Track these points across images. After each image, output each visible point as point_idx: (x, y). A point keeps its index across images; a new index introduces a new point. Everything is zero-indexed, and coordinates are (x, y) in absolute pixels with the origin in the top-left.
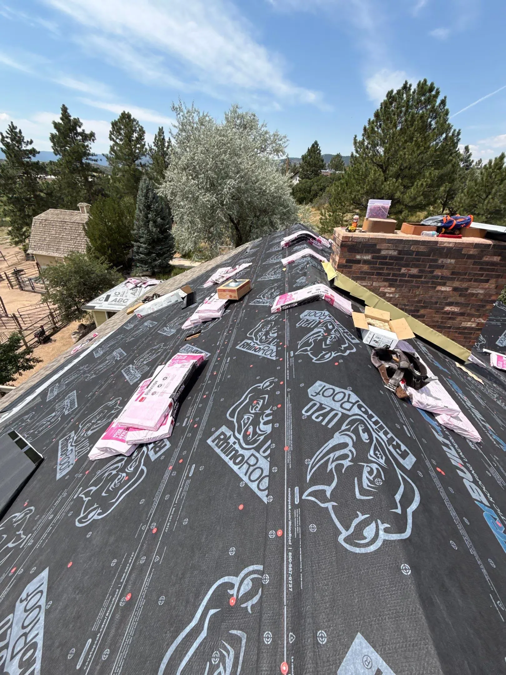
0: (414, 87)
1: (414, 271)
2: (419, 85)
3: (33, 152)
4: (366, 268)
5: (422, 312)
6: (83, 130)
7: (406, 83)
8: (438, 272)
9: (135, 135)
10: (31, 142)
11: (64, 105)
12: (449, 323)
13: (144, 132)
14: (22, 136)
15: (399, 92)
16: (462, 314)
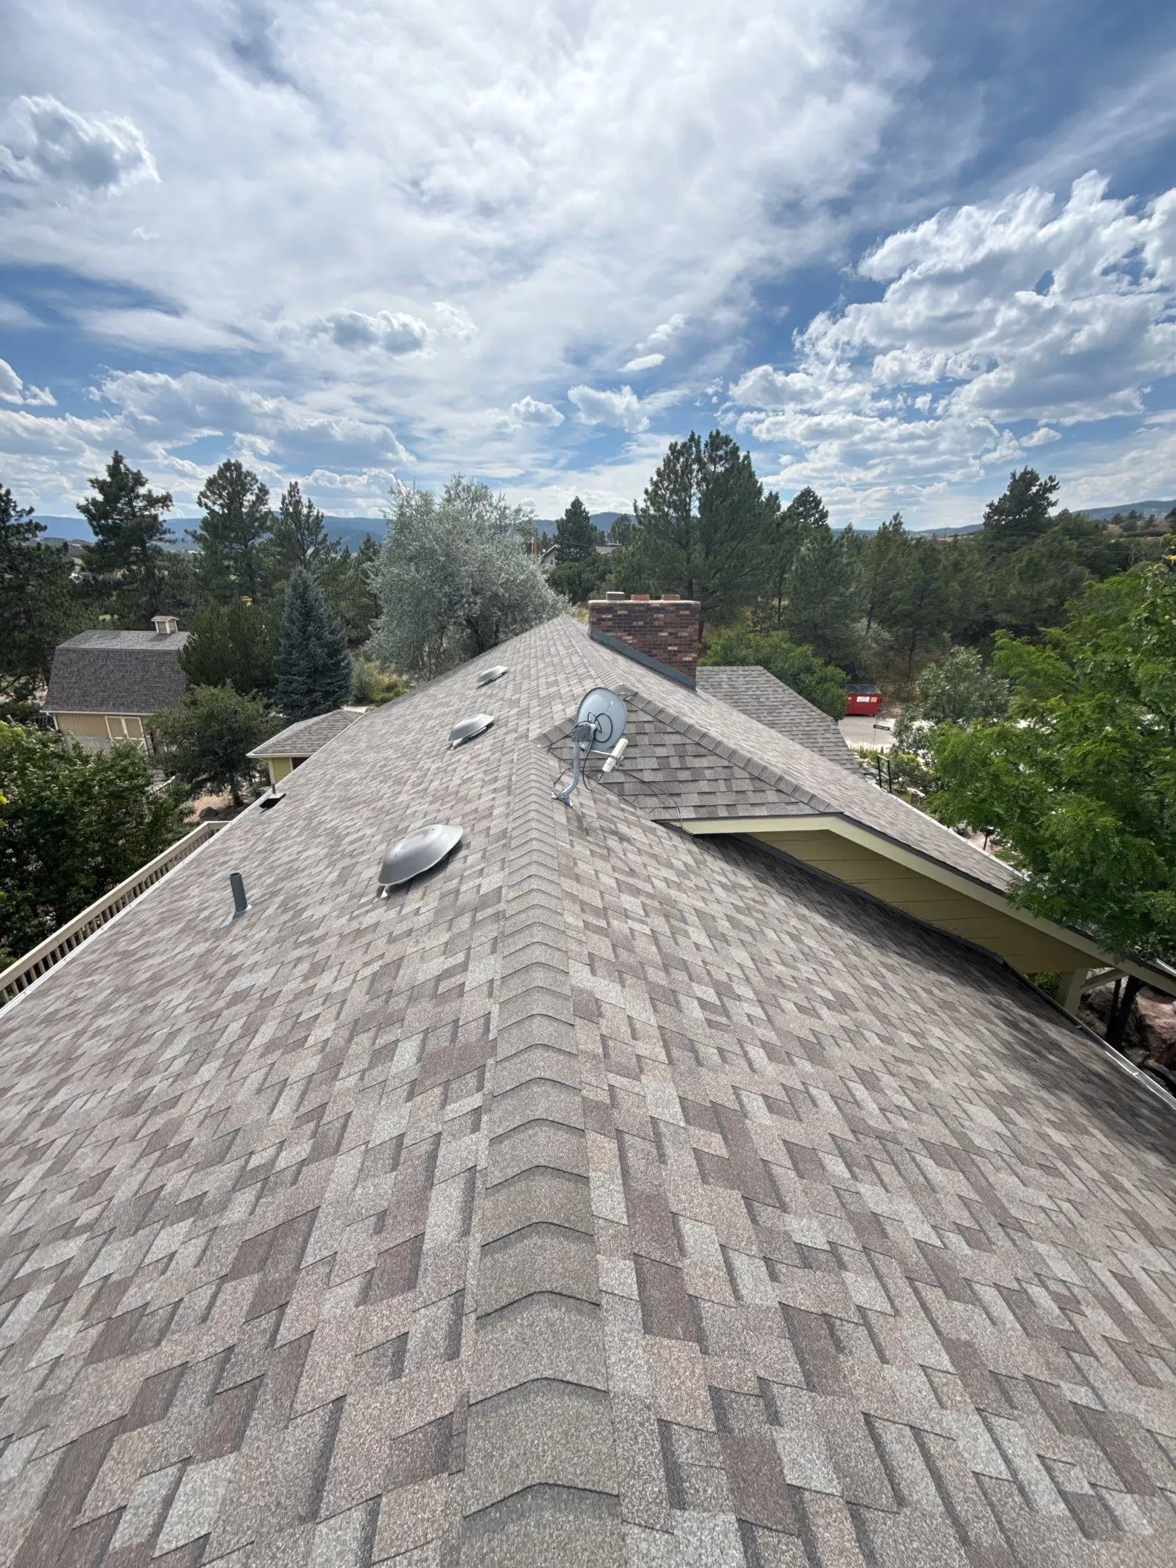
0: (705, 439)
1: (641, 623)
2: (711, 436)
3: (36, 527)
4: (610, 623)
5: (654, 652)
6: (150, 491)
7: (693, 435)
8: (656, 623)
9: (250, 497)
10: (31, 510)
11: (116, 452)
12: (675, 659)
13: (267, 493)
14: (10, 500)
15: (684, 445)
16: (679, 651)
